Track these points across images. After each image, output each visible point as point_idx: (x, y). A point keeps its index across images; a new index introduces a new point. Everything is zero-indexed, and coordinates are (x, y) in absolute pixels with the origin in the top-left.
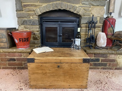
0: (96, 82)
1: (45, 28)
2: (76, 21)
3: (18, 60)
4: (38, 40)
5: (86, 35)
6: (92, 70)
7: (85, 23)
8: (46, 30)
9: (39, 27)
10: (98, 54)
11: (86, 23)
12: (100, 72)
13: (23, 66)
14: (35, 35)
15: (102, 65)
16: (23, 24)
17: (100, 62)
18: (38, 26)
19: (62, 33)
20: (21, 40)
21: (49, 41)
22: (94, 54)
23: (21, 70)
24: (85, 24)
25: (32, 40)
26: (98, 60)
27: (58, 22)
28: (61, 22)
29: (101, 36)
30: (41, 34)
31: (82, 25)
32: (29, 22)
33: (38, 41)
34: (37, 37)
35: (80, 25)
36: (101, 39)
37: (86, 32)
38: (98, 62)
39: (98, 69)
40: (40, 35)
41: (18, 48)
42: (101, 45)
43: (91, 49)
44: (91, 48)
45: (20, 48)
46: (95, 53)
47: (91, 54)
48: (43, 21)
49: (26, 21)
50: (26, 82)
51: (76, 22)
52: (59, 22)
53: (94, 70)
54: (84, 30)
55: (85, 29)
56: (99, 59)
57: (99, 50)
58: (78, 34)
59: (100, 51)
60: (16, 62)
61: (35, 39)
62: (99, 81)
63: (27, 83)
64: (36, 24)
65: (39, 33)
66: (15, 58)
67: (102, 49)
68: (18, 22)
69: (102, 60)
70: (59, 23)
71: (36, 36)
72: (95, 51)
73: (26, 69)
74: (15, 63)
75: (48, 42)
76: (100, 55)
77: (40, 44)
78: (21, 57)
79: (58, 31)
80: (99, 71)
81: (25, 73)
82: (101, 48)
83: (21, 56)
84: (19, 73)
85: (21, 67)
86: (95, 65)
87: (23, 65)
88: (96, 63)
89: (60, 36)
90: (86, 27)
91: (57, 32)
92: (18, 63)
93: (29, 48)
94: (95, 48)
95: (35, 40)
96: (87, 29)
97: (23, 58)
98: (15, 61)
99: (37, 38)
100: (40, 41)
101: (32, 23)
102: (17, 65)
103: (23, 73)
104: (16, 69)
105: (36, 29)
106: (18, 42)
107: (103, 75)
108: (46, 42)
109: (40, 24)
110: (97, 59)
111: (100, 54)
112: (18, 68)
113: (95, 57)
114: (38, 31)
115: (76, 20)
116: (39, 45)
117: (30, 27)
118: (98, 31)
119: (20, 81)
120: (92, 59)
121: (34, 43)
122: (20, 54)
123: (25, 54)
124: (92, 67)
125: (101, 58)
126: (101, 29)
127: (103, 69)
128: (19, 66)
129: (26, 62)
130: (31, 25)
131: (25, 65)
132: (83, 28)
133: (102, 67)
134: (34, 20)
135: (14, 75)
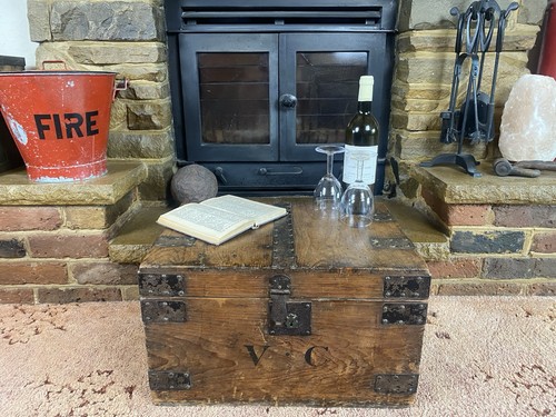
0: (519, 374)
1: (194, 60)
2: (376, 14)
3: (41, 247)
4: (156, 127)
5: (439, 94)
6: (477, 298)
7: (435, 19)
8: (199, 70)
9: (159, 49)
10: (517, 204)
11: (443, 24)
12: (529, 314)
13: (73, 284)
14: (137, 99)
15: (536, 267)
16: (60, 34)
17: (524, 254)
18: (154, 45)
19: (293, 85)
20: (47, 128)
21: (220, 137)
22: (490, 208)
23: (60, 308)
24: (433, 27)
25: (119, 132)
26: (512, 241)
27: (270, 21)
28: (288, 21)
29: (536, 99)
30: (172, 93)
31: (416, 34)
32: (96, 23)
33: (155, 139)
34: (148, 110)
35: (403, 36)
36: (536, 114)
37: (440, 77)
38: (515, 255)
39: (513, 291)
40: (167, 101)
41: (34, 177)
42: (534, 152)
43: (472, 174)
44: (472, 171)
45: (45, 173)
46: (503, 200)
47: (471, 208)
48: (186, 20)
49: (82, 15)
50: (83, 386)
51: (377, 20)
52: (280, 19)
53: (487, 302)
54: (428, 66)
55: (436, 61)
56: (521, 234)
57: (524, 182)
58: (359, 118)
59: (533, 189)
60: (29, 264)
61: (138, 122)
62: (535, 367)
63: (90, 391)
64: (142, 33)
65: (159, 85)
66: (21, 235)
67: (536, 173)
68: (31, 18)
69: (536, 240)
70: (279, 26)
71: (142, 107)
72: (503, 189)
73: (88, 300)
74: (21, 266)
75: (215, 142)
76: (529, 211)
77: (170, 158)
78: (54, 232)
79: (271, 79)
80: (520, 303)
81: (81, 327)
82: (533, 168)
83: (58, 226)
84: (47, 329)
85: (63, 288)
86: (496, 268)
87: (71, 275)
88: (503, 260)
89: (283, 106)
90: (442, 46)
91: (268, 80)
92: (40, 267)
93: (103, 175)
94: (493, 172)
95: (138, 128)
96: (443, 61)
97: (70, 238)
98: (23, 253)
99: (148, 118)
100: (165, 135)
101: (119, 26)
102: (35, 279)
103: (68, 326)
104: (30, 301)
105: (142, 63)
106: (29, 136)
107: (547, 328)
108: (206, 141)
109: (168, 34)
110: (510, 234)
111: (528, 203)
112: (45, 296)
113: (494, 224)
114: (153, 77)
115: (378, 9)
116: (164, 160)
117: (107, 52)
118: (509, 73)
119: (46, 382)
120: (477, 236)
121: (135, 151)
122: (47, 211)
123: (78, 215)
124: (475, 281)
125: (531, 232)
126: (523, 57)
127: (543, 295)
128: (50, 286)
129: (89, 260)
130: (111, 40)
131: (84, 277)
132: (420, 55)
133: (532, 281)
134: (125, 7)
135: (15, 336)
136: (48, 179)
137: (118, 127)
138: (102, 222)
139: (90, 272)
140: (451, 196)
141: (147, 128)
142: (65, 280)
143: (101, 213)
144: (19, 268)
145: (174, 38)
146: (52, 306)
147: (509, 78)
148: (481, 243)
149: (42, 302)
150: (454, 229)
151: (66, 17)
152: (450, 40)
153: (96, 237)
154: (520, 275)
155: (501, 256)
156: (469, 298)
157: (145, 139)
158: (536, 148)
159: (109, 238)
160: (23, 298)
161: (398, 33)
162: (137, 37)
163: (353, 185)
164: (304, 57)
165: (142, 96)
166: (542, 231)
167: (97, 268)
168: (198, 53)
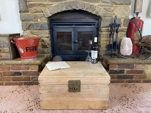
0: (121, 98)
1: (56, 33)
3: (25, 73)
4: (48, 48)
5: (107, 41)
9: (49, 32)
10: (122, 64)
11: (107, 27)
12: (125, 86)
13: (31, 81)
14: (44, 42)
15: (127, 77)
16: (28, 29)
17: (125, 74)
18: (48, 31)
19: (77, 38)
22: (117, 65)
26: (122, 72)
27: (72, 25)
28: (76, 25)
29: (126, 42)
30: (51, 40)
31: (102, 29)
32: (36, 27)
33: (48, 50)
34: (46, 44)
35: (100, 28)
36: (126, 45)
37: (107, 37)
38: (123, 74)
39: (123, 82)
40: (50, 42)
46: (119, 63)
47: (113, 65)
48: (54, 25)
49: (33, 25)
50: (36, 101)
51: (95, 25)
53: (117, 84)
54: (105, 35)
56: (124, 70)
57: (123, 59)
59: (125, 61)
60: (22, 77)
61: (44, 46)
62: (125, 97)
65: (49, 39)
66: (21, 71)
67: (127, 57)
68: (22, 26)
69: (127, 71)
70: (74, 26)
71: (45, 43)
72: (119, 61)
73: (34, 85)
74: (20, 77)
75: (60, 50)
78: (28, 70)
79: (72, 37)
81: (34, 90)
82: (126, 57)
83: (29, 69)
84: (26, 90)
85: (29, 82)
86: (119, 77)
87: (31, 79)
89: (75, 43)
90: (108, 31)
92: (24, 78)
94: (118, 57)
95: (44, 48)
96: (108, 34)
97: (31, 71)
98: (21, 75)
99: (46, 46)
100: (50, 49)
101: (41, 27)
102: (23, 80)
103: (31, 90)
104: (22, 85)
105: (45, 35)
107: (129, 89)
108: (58, 50)
109: (50, 28)
110: (121, 70)
111: (124, 64)
112: (25, 84)
113: (118, 68)
114: (47, 37)
115: (95, 22)
116: (49, 54)
117: (38, 32)
118: (122, 36)
119: (29, 100)
120: (115, 71)
121: (44, 53)
122: (26, 66)
123: (33, 67)
124: (115, 80)
125: (126, 70)
126: (125, 33)
127: (129, 83)
128: (26, 82)
129: (34, 76)
130: (39, 30)
131: (33, 80)
132: (103, 33)
133: (127, 80)
134: (42, 24)
135: (20, 92)
136: (27, 60)
137: (40, 48)
138: (38, 68)
139: (35, 79)
140: (109, 63)
141: (46, 48)
142: (30, 80)
143: (38, 66)
144: (20, 78)
145: (52, 29)
146: (27, 86)
147: (122, 37)
148: (116, 72)
149: (24, 85)
150: (110, 69)
151: (30, 26)
152: (109, 30)
153: (36, 71)
154: (124, 78)
155: (120, 75)
156: (114, 84)
157: (46, 50)
158: (127, 52)
159: (39, 72)
160: (20, 84)
161: (99, 28)
162: (44, 29)
163: (93, 58)
164: (79, 33)
165: (45, 41)
166: (128, 69)
167: (36, 78)
168: (57, 32)
